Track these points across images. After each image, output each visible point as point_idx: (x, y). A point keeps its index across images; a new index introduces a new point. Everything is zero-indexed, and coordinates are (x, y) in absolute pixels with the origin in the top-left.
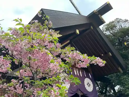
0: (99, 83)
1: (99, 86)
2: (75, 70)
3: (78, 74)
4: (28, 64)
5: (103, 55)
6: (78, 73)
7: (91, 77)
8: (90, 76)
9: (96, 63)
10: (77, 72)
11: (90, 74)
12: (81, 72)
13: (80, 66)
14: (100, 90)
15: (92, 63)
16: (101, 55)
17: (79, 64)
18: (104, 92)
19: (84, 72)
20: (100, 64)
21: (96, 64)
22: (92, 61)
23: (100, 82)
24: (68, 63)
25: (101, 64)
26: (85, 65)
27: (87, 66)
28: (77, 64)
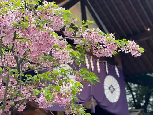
0: (135, 88)
1: (134, 93)
2: (87, 60)
3: (93, 67)
4: (10, 46)
5: (149, 29)
6: (92, 64)
7: (118, 74)
8: (117, 71)
9: (128, 50)
10: (90, 63)
11: (116, 69)
12: (98, 64)
13: (99, 53)
14: (134, 100)
15: (120, 51)
16: (146, 29)
17: (99, 51)
18: (142, 104)
19: (105, 63)
20: (133, 53)
21: (127, 52)
22: (121, 48)
23: (136, 85)
24: (79, 48)
25: (136, 52)
26: (109, 53)
27: (112, 55)
28: (95, 50)
